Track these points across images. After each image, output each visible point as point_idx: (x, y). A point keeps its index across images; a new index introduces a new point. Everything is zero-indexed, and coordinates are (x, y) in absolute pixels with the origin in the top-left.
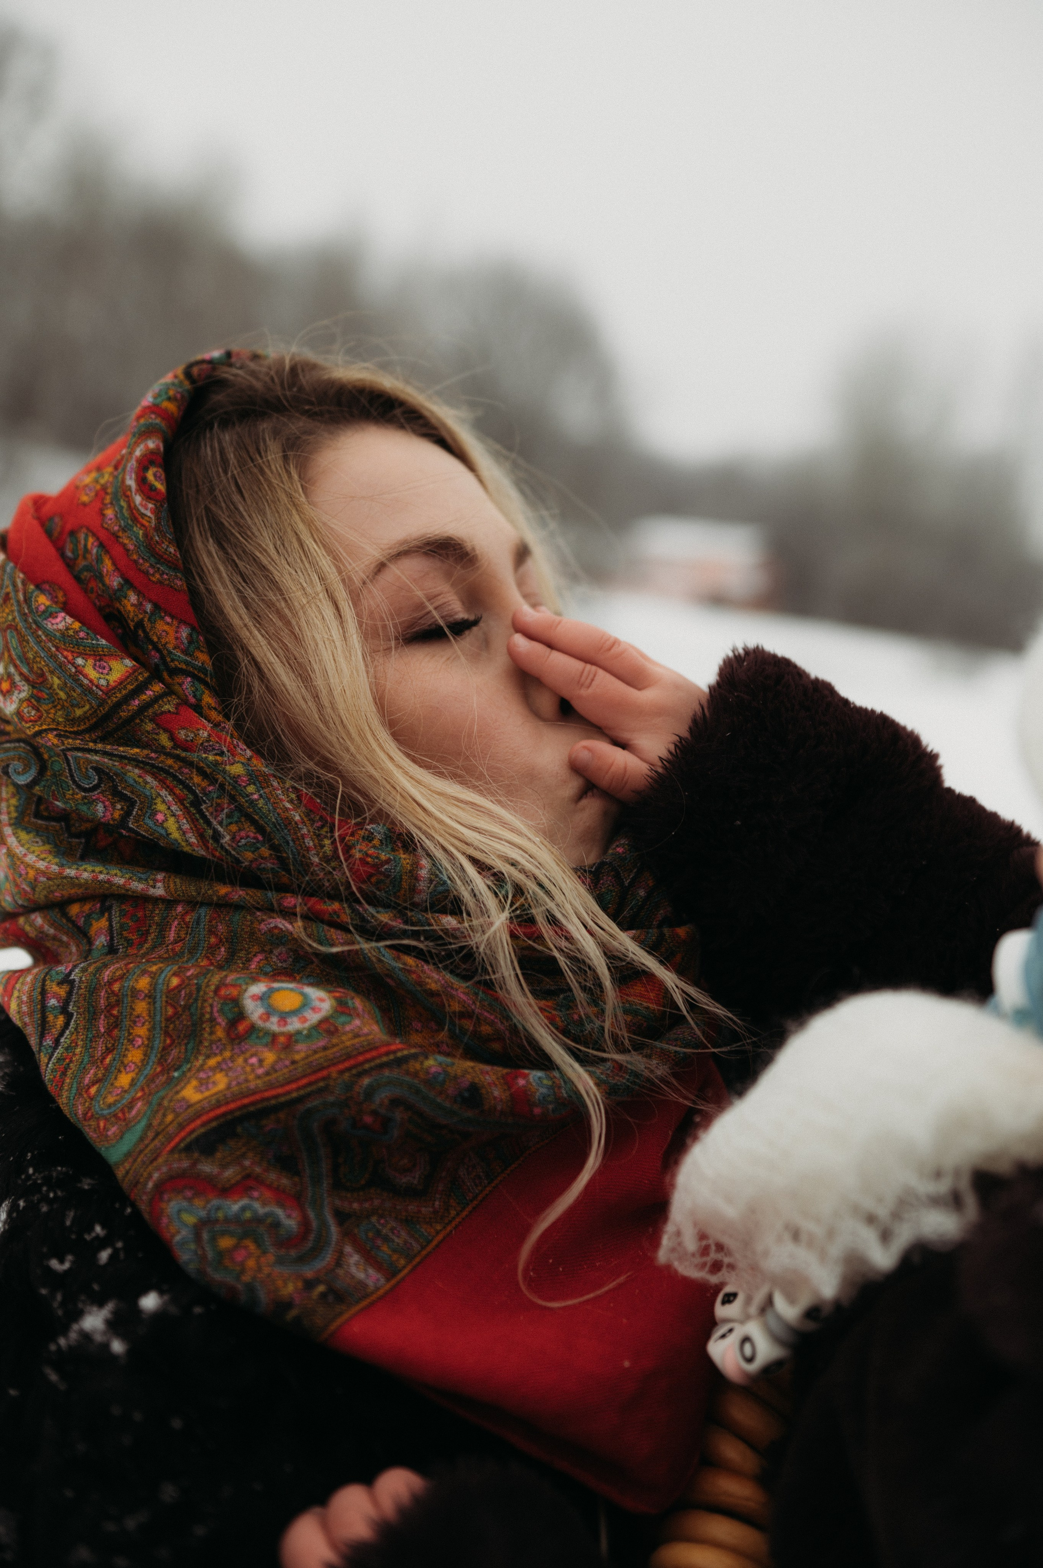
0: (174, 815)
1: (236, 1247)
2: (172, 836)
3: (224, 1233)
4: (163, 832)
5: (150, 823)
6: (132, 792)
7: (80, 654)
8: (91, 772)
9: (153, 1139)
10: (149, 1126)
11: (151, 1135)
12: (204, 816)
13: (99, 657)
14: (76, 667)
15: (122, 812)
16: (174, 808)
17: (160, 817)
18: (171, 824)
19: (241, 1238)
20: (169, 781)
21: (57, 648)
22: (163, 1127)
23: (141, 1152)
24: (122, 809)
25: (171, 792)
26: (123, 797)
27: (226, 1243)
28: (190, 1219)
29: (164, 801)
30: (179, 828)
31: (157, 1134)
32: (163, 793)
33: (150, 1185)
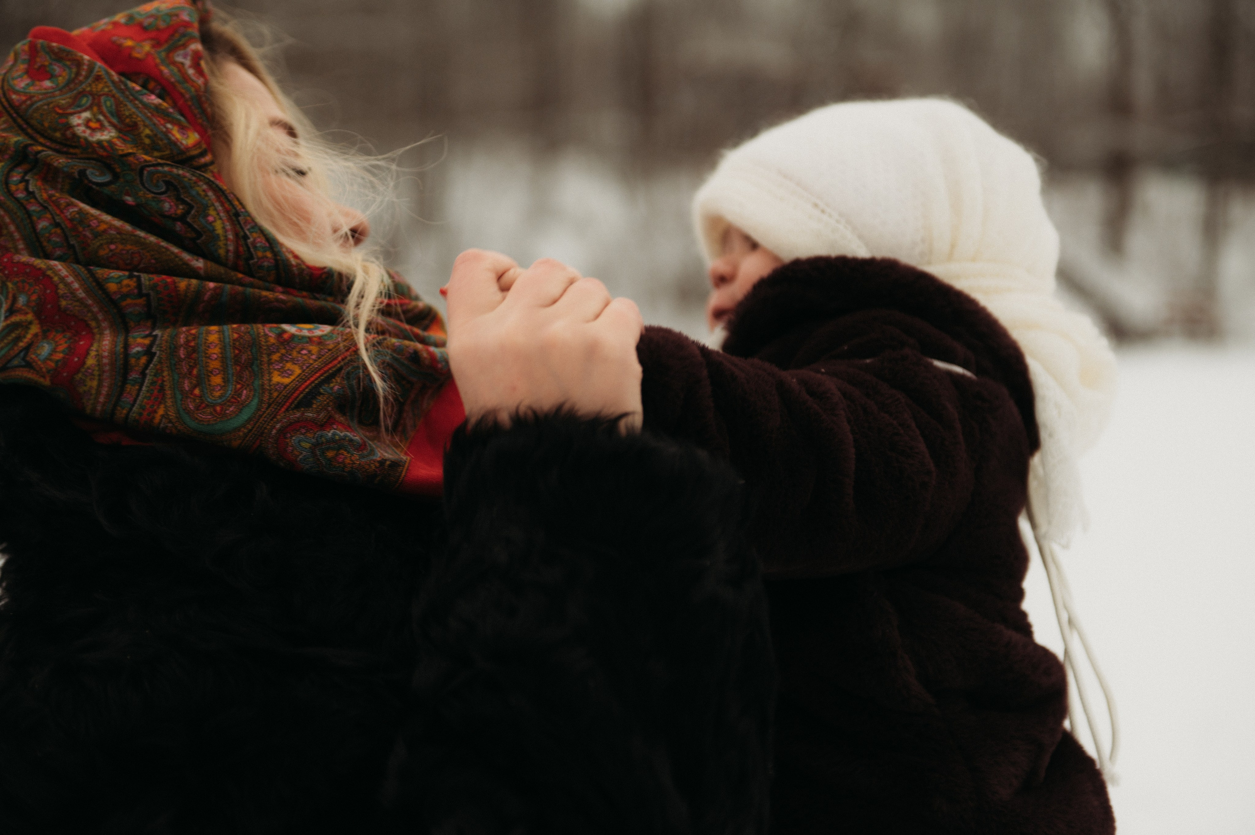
0: (221, 219)
1: (337, 455)
2: (217, 232)
3: (328, 449)
4: (211, 228)
5: (203, 221)
6: (191, 200)
7: (169, 122)
8: (161, 183)
9: (267, 409)
10: (261, 401)
11: (265, 406)
12: (239, 224)
13: (182, 128)
14: (167, 128)
15: (183, 211)
16: (222, 214)
17: (211, 219)
18: (218, 225)
19: (338, 450)
20: (223, 199)
21: (153, 115)
22: (272, 400)
23: (261, 416)
24: (183, 209)
25: (222, 205)
26: (184, 202)
27: (330, 454)
28: (307, 445)
29: (215, 209)
30: (224, 228)
31: (269, 405)
32: (217, 204)
33: (274, 431)
